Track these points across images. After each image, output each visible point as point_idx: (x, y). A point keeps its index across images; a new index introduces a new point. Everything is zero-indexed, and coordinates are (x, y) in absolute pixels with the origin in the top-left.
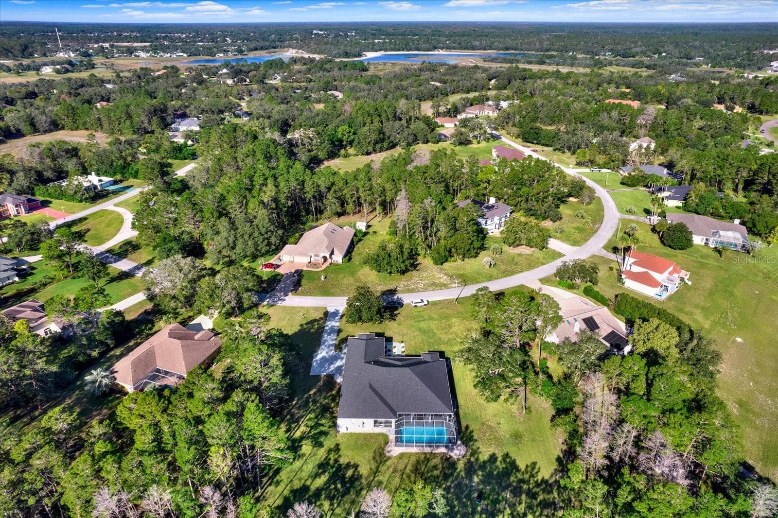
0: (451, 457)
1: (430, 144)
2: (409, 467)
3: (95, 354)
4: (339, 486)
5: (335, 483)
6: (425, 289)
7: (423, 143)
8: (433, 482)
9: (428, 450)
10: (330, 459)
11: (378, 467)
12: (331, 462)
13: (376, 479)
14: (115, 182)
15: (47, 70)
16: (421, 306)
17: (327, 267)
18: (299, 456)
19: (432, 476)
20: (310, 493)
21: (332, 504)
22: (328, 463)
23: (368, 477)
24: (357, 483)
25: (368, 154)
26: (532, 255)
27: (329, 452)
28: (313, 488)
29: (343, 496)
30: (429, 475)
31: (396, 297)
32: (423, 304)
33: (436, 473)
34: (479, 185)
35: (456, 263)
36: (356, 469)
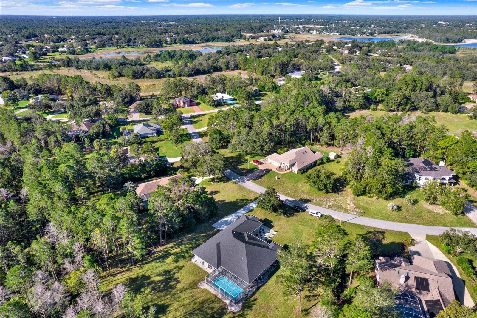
0: (227, 309)
1: (449, 113)
2: (201, 299)
3: (143, 176)
4: (162, 286)
5: (162, 283)
6: (330, 208)
7: (443, 111)
8: (203, 315)
9: (220, 296)
10: (172, 271)
11: (187, 289)
12: (172, 273)
13: (180, 294)
14: (234, 100)
15: (261, 39)
16: (315, 217)
17: (287, 173)
18: (163, 262)
19: (206, 311)
20: (148, 281)
21: (150, 292)
22: (169, 272)
23: (178, 290)
24: (170, 290)
25: (391, 111)
26: (443, 215)
27: (176, 267)
28: (152, 279)
29: (158, 292)
30: (205, 310)
31: (305, 205)
32: (317, 216)
33: (210, 311)
34: (438, 149)
35: (371, 199)
36: (178, 283)
